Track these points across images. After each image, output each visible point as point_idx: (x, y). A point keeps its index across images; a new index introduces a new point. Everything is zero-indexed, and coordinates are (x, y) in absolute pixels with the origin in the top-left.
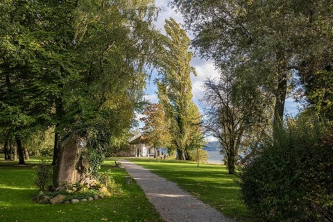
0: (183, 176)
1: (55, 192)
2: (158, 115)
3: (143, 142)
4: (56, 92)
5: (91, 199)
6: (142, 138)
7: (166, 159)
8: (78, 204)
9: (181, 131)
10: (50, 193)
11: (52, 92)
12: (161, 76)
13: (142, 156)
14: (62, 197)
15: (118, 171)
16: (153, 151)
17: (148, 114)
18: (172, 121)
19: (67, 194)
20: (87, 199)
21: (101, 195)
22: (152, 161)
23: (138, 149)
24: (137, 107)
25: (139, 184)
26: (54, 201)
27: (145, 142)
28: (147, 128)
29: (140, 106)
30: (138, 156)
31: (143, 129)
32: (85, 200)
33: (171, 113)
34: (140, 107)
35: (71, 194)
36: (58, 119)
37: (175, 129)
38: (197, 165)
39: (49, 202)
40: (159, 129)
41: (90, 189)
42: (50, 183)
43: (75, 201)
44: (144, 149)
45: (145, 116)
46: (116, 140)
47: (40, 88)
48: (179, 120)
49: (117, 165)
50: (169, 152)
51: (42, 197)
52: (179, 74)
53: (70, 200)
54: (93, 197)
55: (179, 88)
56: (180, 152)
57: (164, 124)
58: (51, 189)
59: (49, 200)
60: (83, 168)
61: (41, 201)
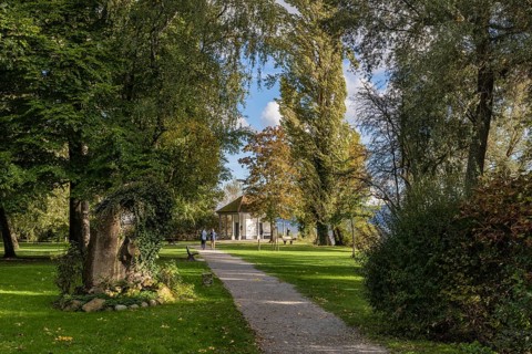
0: (312, 274)
1: (87, 296)
2: (278, 152)
3: (246, 208)
4: (72, 118)
5: (145, 304)
6: (245, 200)
7: (295, 243)
8: (125, 311)
9: (325, 186)
10: (79, 297)
11: (64, 120)
12: (280, 70)
13: (244, 238)
14: (101, 302)
15: (192, 266)
16: (267, 228)
17: (255, 150)
18: (305, 166)
19: (107, 297)
20: (139, 304)
21: (160, 300)
22: (264, 247)
23: (237, 225)
24: (227, 141)
25: (227, 286)
26: (88, 307)
27: (252, 209)
28: (254, 180)
29: (232, 139)
30: (237, 237)
31: (245, 182)
32: (136, 306)
33: (302, 148)
34: (232, 141)
35: (113, 298)
36: (78, 173)
37: (310, 182)
38: (351, 254)
39: (80, 309)
40: (279, 182)
41: (142, 290)
42: (79, 283)
43: (119, 307)
44: (250, 224)
45: (250, 154)
46: (187, 207)
47: (42, 113)
48: (318, 163)
49: (191, 256)
50: (301, 230)
51: (68, 303)
52: (319, 64)
53: (113, 307)
54: (149, 303)
55: (320, 94)
56: (322, 230)
57: (288, 172)
58: (79, 291)
59: (80, 307)
60: (129, 257)
61: (68, 308)
